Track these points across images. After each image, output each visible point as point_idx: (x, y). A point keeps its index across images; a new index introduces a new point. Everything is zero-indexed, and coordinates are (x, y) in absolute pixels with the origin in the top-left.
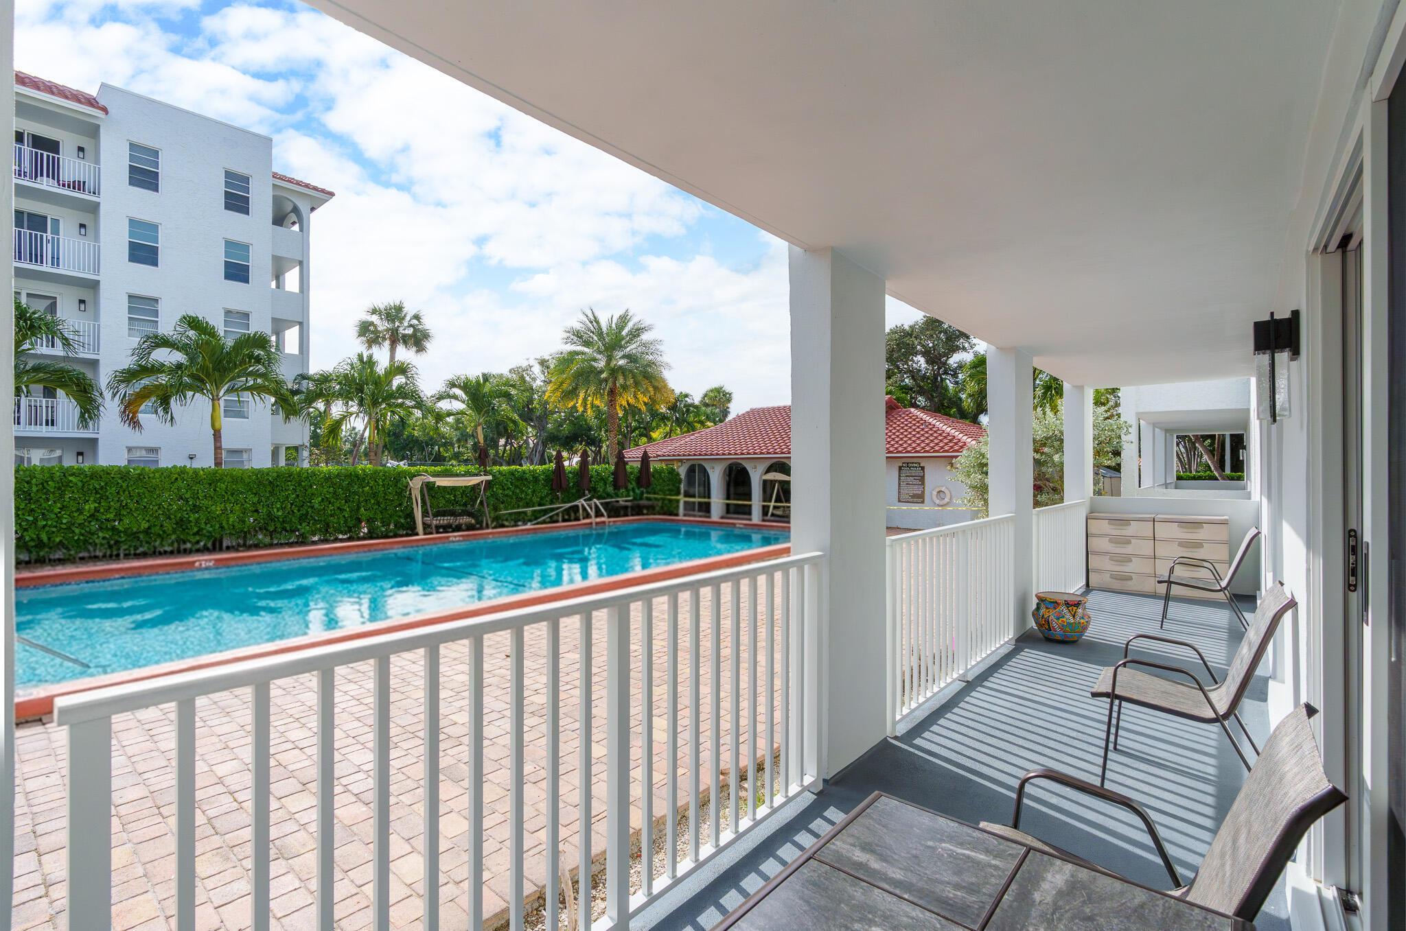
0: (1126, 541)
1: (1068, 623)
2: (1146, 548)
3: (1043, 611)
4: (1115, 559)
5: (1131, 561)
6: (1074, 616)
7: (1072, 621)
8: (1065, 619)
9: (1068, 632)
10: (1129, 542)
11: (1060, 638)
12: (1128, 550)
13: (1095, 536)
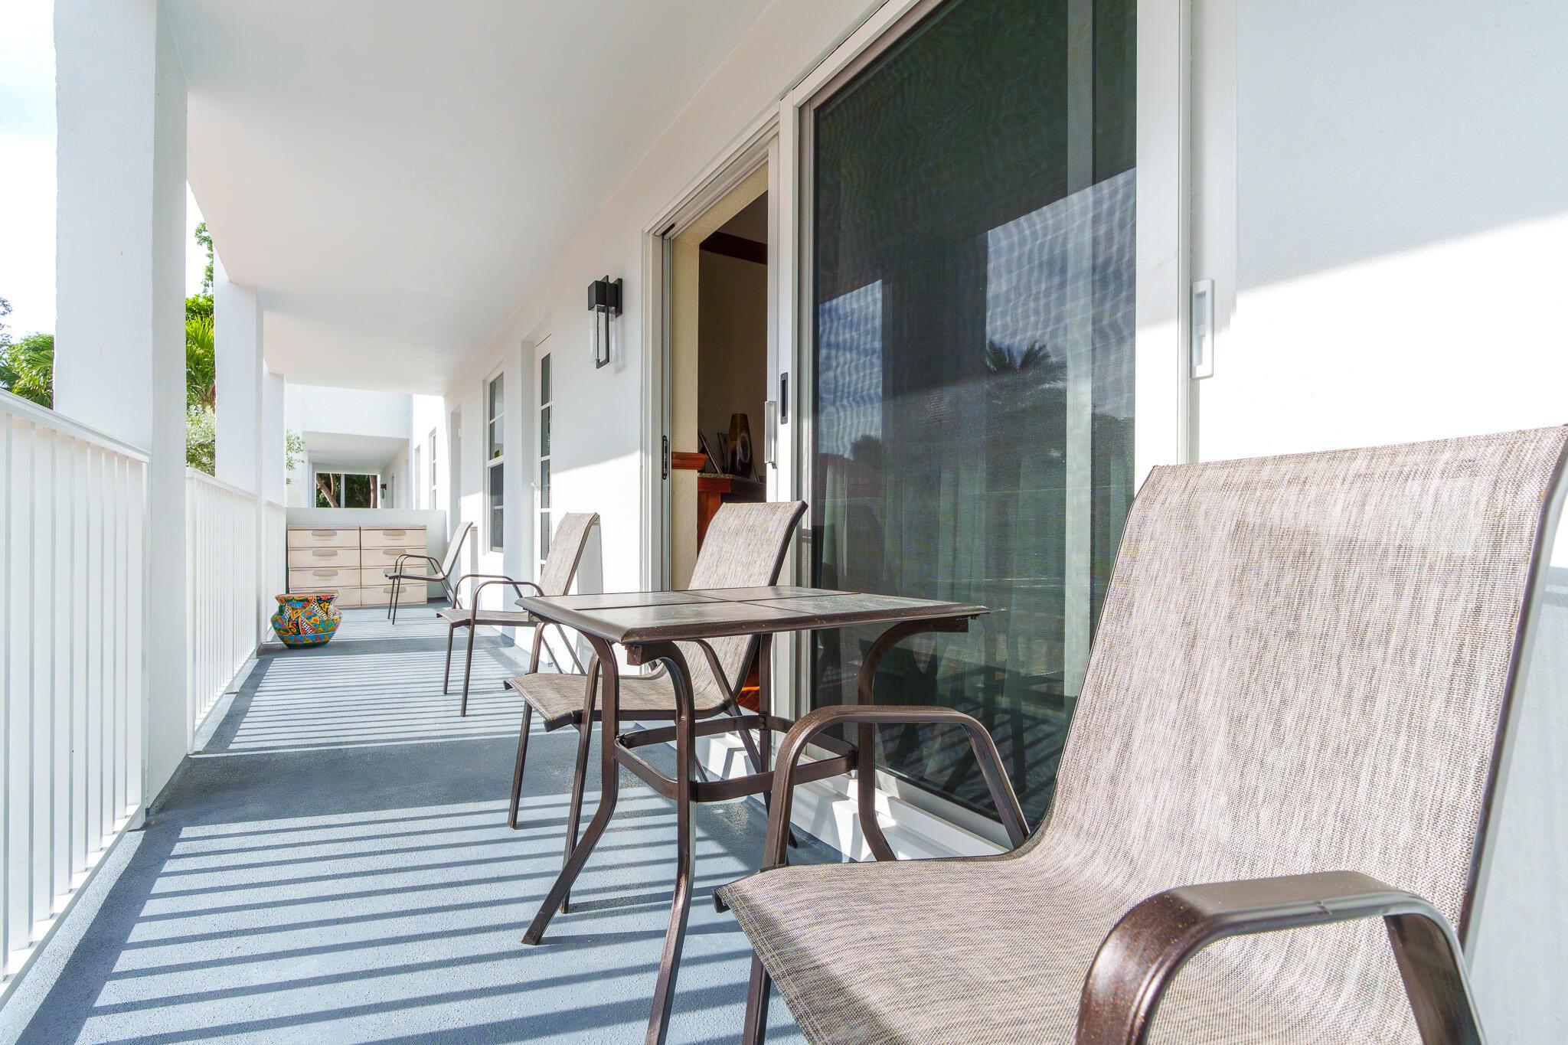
0: (331, 553)
1: (322, 621)
2: (352, 559)
3: (288, 612)
4: (320, 573)
5: (336, 574)
6: (327, 613)
7: (325, 618)
8: (317, 618)
9: (321, 632)
10: (335, 554)
11: (310, 641)
12: (333, 562)
13: (295, 549)
